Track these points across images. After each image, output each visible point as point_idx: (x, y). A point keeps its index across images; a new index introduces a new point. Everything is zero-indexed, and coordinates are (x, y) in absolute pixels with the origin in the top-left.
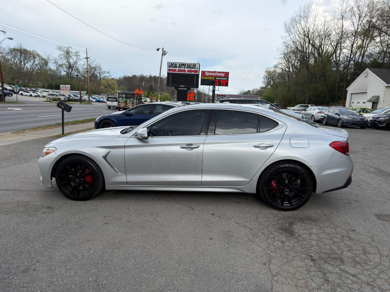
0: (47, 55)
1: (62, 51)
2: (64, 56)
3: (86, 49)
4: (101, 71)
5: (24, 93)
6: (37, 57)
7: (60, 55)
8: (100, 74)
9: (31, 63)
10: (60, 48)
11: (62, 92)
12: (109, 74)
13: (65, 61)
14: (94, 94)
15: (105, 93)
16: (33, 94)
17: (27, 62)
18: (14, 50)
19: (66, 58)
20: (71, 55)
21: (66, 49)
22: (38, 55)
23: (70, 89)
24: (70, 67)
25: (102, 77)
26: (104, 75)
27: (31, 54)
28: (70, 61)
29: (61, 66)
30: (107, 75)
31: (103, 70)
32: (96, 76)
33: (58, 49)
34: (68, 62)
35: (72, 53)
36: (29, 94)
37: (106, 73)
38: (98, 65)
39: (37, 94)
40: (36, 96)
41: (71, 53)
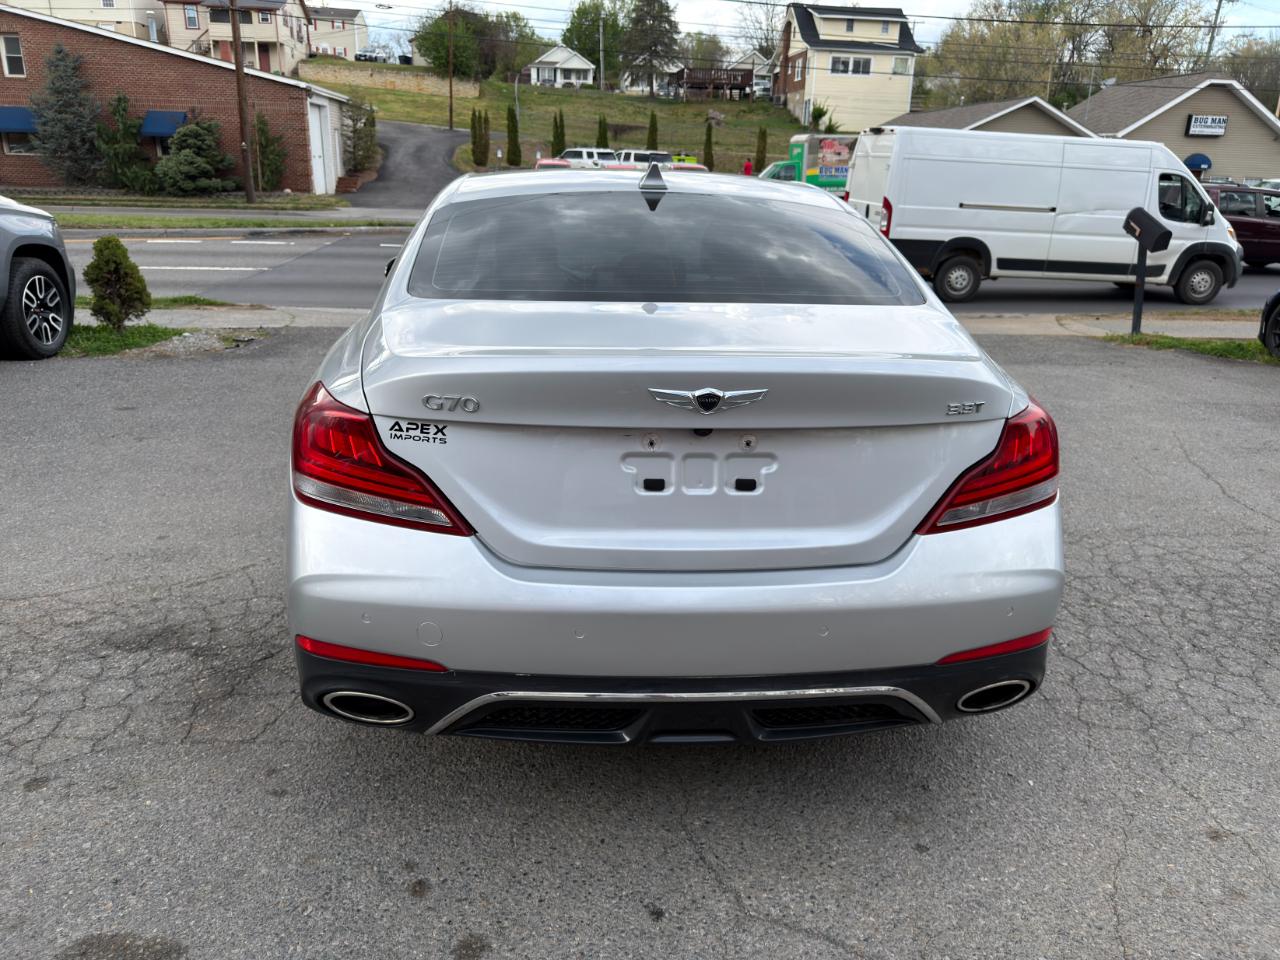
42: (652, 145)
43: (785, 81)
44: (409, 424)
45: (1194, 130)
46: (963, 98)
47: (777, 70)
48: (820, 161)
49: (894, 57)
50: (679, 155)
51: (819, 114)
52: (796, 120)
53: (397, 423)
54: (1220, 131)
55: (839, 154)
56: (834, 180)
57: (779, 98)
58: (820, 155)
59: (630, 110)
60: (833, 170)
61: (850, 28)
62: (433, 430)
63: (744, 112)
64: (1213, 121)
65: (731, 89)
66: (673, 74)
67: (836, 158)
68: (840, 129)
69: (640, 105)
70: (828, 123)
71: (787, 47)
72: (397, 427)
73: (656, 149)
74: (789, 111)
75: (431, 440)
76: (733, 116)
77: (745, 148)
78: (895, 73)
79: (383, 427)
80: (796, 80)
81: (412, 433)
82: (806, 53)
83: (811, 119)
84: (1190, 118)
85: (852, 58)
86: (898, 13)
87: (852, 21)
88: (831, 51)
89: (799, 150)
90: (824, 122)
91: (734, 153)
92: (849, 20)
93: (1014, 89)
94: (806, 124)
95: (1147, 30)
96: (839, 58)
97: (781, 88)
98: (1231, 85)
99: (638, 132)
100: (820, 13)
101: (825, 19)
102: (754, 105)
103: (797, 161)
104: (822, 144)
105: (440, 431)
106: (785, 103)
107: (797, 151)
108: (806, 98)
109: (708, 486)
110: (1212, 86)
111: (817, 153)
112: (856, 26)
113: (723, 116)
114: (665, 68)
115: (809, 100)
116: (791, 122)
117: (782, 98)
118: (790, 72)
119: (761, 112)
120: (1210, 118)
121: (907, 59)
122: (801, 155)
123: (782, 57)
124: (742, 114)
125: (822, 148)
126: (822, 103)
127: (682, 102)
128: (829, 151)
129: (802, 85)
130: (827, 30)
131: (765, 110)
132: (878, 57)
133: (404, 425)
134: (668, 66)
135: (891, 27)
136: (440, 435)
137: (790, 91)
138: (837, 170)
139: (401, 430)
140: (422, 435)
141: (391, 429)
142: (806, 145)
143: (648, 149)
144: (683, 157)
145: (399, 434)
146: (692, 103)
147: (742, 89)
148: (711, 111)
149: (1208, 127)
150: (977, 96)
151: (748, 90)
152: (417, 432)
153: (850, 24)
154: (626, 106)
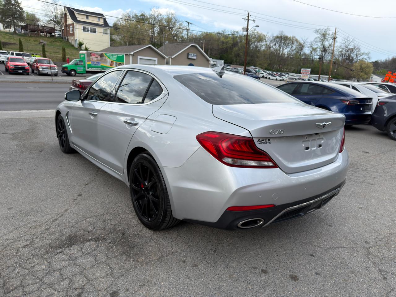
0: (304, 39)
1: (319, 34)
2: (320, 39)
3: (336, 29)
4: (359, 52)
5: (272, 77)
6: (295, 43)
7: (316, 38)
8: (357, 56)
9: (289, 49)
10: (317, 31)
11: (302, 76)
12: (368, 55)
13: (319, 45)
14: (342, 79)
15: (355, 78)
16: (279, 78)
17: (286, 48)
18: (277, 37)
19: (322, 41)
20: (327, 38)
21: (323, 32)
22: (297, 40)
23: (310, 72)
24: (324, 50)
25: (359, 59)
26: (361, 57)
27: (291, 40)
28: (325, 44)
29: (314, 50)
30: (365, 57)
31: (362, 51)
32: (353, 59)
33: (315, 32)
34: (323, 45)
35: (329, 35)
36: (275, 78)
37: (365, 55)
38: (356, 45)
39: (283, 78)
40: (281, 80)
41: (327, 36)
42: (21, 50)
43: (67, 33)
44: (262, 139)
45: (190, 57)
46: (127, 43)
47: (63, 28)
48: (91, 60)
49: (103, 28)
50: (33, 54)
51: (81, 44)
52: (73, 46)
53: (259, 139)
54: (195, 58)
55: (97, 58)
56: (96, 66)
57: (65, 38)
58: (91, 58)
59: (7, 37)
60: (96, 63)
61: (87, 18)
62: (267, 140)
63: (53, 41)
64: (193, 55)
65: (47, 33)
66: (23, 26)
67: (96, 59)
68: (89, 50)
69: (11, 36)
70: (85, 47)
71: (66, 21)
72: (259, 141)
73: (23, 52)
74: (70, 42)
75: (267, 143)
76: (49, 42)
77: (57, 54)
78: (104, 33)
79: (256, 141)
80: (71, 32)
81: (263, 142)
82: (73, 24)
83: (78, 46)
84: (188, 54)
85: (89, 27)
86: (102, 15)
87: (88, 15)
88: (82, 25)
89: (83, 56)
90: (83, 47)
91: (53, 55)
92: (87, 15)
93: (140, 42)
94: (77, 47)
95: (170, 28)
96: (85, 27)
97: (66, 34)
98: (196, 46)
99: (13, 45)
100: (77, 12)
101: (78, 14)
102: (57, 39)
103: (83, 59)
104: (91, 54)
105: (269, 140)
106: (68, 40)
107: (82, 56)
108: (75, 39)
109: (315, 147)
110: (192, 46)
111: (90, 57)
112: (89, 17)
113: (46, 42)
114: (20, 23)
115: (77, 39)
116: (71, 46)
117: (67, 38)
118: (68, 30)
119: (60, 42)
120: (193, 54)
121: (107, 30)
122: (84, 57)
123: (64, 24)
124: (52, 42)
125: (91, 55)
126: (81, 41)
127: (28, 36)
128: (94, 57)
129: (73, 34)
130: (80, 18)
131: (61, 41)
132: (98, 28)
133: (261, 140)
134: (21, 23)
135: (100, 19)
136: (269, 141)
137: (69, 36)
138: (97, 63)
139: (260, 141)
140: (265, 142)
141: (258, 141)
142: (86, 54)
143: (19, 52)
144: (35, 55)
145: (260, 142)
146: (32, 37)
147: (51, 33)
148: (41, 40)
149: (192, 56)
150: (130, 43)
151: (53, 34)
152: (264, 141)
153: (87, 16)
154: (5, 36)
